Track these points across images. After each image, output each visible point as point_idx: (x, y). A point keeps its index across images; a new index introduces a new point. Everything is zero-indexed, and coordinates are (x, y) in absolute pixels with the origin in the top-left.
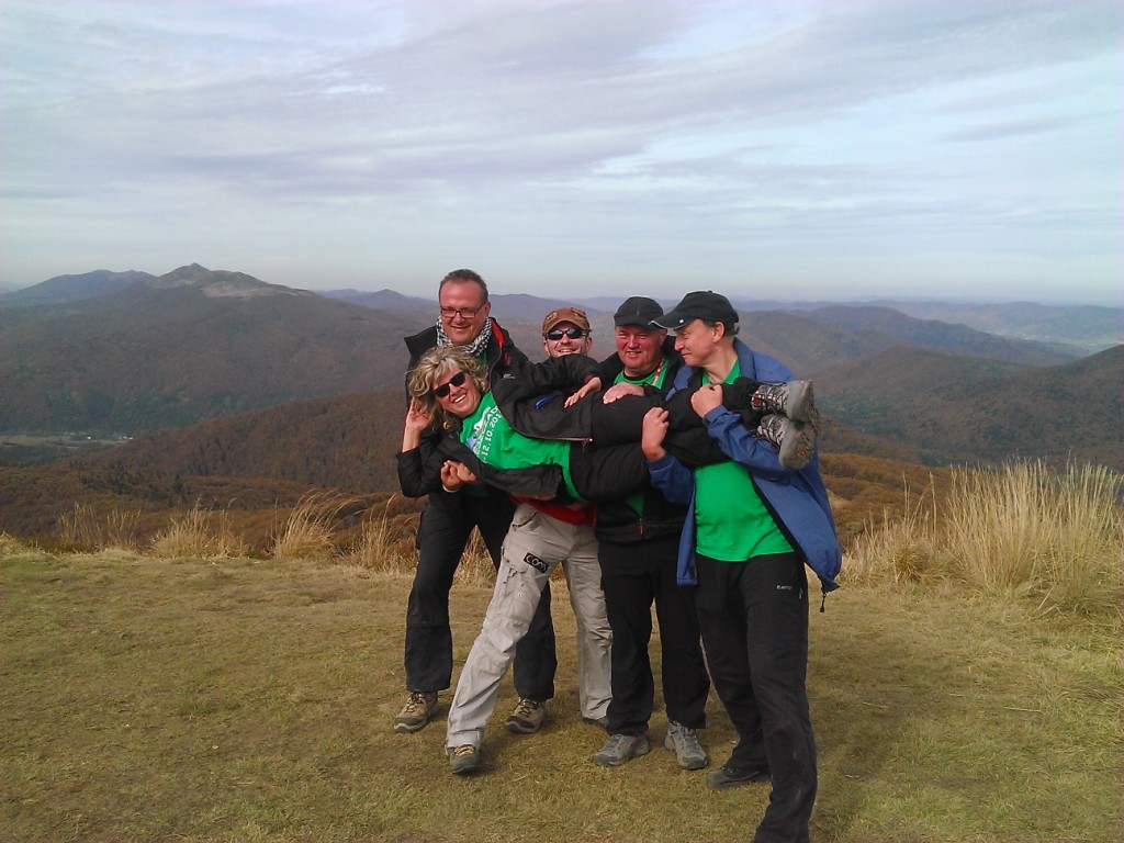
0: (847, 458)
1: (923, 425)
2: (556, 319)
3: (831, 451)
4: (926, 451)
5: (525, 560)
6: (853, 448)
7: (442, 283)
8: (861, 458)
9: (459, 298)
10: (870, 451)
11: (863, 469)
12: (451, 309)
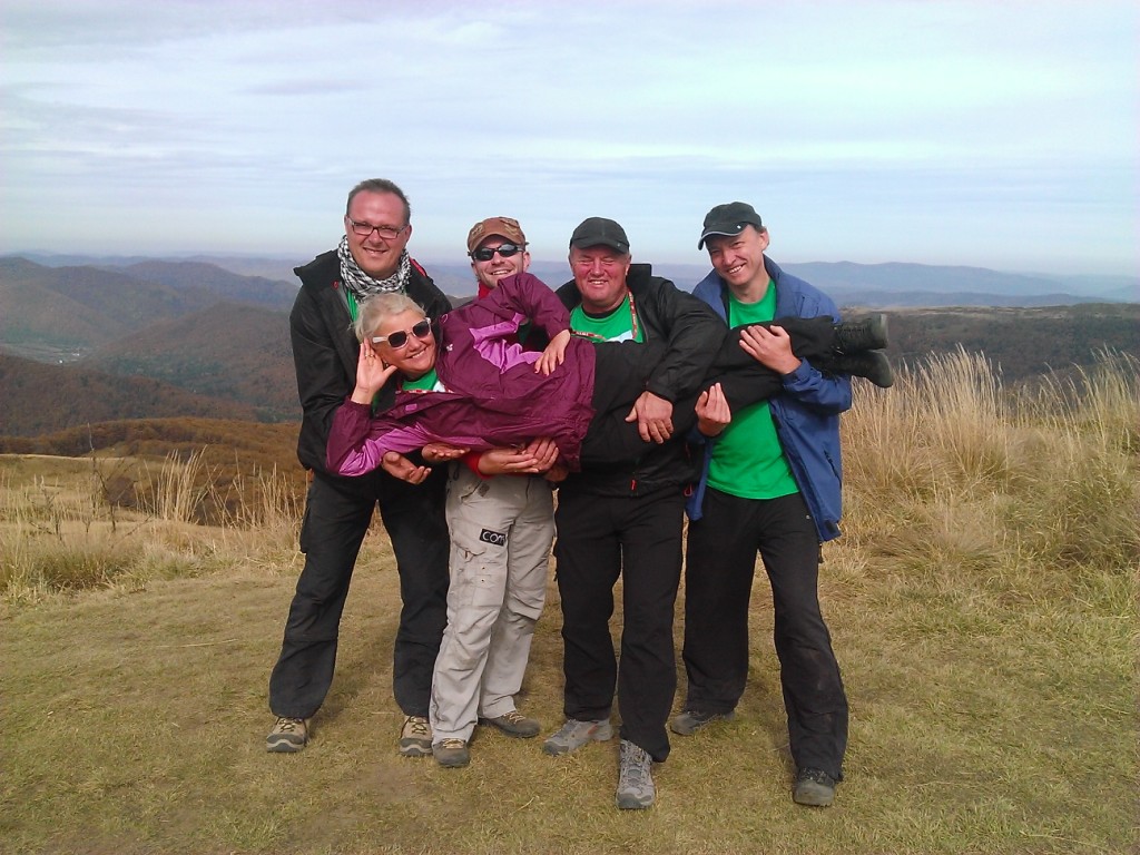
0: (181, 421)
1: (256, 382)
2: (483, 233)
3: (162, 416)
4: (262, 408)
5: (481, 539)
6: (186, 410)
7: (352, 195)
8: (197, 421)
9: (379, 212)
10: (204, 413)
11: (199, 433)
12: (366, 225)
